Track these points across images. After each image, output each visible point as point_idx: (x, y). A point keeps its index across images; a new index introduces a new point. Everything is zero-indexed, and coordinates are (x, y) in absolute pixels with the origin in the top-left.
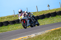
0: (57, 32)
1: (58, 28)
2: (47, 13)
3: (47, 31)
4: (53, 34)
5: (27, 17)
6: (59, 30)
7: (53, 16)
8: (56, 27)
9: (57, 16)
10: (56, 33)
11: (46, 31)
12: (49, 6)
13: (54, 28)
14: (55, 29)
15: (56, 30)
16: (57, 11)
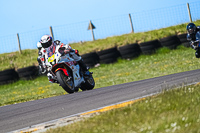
0: (121, 117)
1: (124, 104)
2: (88, 50)
3: (86, 115)
4: (108, 123)
5: (71, 56)
6: (127, 110)
7: (108, 63)
8: (115, 99)
9: (120, 61)
10: (116, 120)
11: (82, 114)
12: (93, 27)
13: (109, 104)
14: (112, 107)
15: (117, 112)
16: (122, 44)
